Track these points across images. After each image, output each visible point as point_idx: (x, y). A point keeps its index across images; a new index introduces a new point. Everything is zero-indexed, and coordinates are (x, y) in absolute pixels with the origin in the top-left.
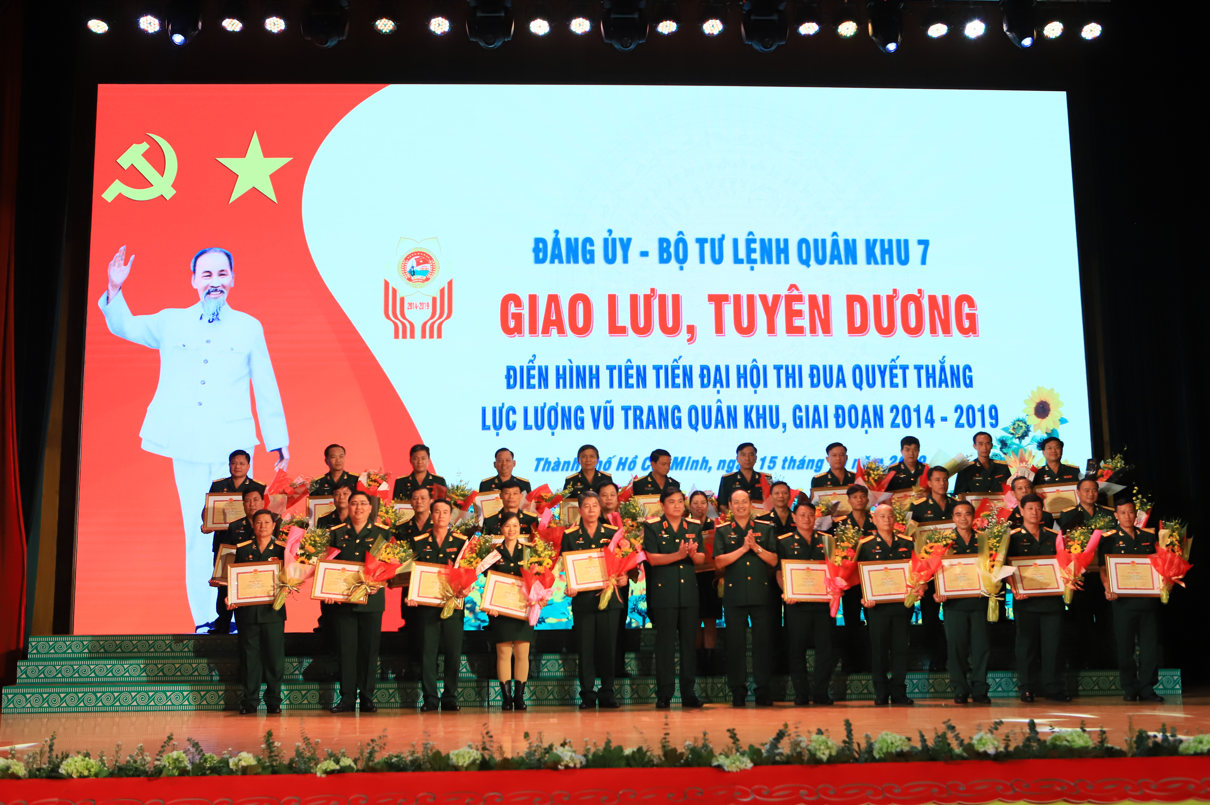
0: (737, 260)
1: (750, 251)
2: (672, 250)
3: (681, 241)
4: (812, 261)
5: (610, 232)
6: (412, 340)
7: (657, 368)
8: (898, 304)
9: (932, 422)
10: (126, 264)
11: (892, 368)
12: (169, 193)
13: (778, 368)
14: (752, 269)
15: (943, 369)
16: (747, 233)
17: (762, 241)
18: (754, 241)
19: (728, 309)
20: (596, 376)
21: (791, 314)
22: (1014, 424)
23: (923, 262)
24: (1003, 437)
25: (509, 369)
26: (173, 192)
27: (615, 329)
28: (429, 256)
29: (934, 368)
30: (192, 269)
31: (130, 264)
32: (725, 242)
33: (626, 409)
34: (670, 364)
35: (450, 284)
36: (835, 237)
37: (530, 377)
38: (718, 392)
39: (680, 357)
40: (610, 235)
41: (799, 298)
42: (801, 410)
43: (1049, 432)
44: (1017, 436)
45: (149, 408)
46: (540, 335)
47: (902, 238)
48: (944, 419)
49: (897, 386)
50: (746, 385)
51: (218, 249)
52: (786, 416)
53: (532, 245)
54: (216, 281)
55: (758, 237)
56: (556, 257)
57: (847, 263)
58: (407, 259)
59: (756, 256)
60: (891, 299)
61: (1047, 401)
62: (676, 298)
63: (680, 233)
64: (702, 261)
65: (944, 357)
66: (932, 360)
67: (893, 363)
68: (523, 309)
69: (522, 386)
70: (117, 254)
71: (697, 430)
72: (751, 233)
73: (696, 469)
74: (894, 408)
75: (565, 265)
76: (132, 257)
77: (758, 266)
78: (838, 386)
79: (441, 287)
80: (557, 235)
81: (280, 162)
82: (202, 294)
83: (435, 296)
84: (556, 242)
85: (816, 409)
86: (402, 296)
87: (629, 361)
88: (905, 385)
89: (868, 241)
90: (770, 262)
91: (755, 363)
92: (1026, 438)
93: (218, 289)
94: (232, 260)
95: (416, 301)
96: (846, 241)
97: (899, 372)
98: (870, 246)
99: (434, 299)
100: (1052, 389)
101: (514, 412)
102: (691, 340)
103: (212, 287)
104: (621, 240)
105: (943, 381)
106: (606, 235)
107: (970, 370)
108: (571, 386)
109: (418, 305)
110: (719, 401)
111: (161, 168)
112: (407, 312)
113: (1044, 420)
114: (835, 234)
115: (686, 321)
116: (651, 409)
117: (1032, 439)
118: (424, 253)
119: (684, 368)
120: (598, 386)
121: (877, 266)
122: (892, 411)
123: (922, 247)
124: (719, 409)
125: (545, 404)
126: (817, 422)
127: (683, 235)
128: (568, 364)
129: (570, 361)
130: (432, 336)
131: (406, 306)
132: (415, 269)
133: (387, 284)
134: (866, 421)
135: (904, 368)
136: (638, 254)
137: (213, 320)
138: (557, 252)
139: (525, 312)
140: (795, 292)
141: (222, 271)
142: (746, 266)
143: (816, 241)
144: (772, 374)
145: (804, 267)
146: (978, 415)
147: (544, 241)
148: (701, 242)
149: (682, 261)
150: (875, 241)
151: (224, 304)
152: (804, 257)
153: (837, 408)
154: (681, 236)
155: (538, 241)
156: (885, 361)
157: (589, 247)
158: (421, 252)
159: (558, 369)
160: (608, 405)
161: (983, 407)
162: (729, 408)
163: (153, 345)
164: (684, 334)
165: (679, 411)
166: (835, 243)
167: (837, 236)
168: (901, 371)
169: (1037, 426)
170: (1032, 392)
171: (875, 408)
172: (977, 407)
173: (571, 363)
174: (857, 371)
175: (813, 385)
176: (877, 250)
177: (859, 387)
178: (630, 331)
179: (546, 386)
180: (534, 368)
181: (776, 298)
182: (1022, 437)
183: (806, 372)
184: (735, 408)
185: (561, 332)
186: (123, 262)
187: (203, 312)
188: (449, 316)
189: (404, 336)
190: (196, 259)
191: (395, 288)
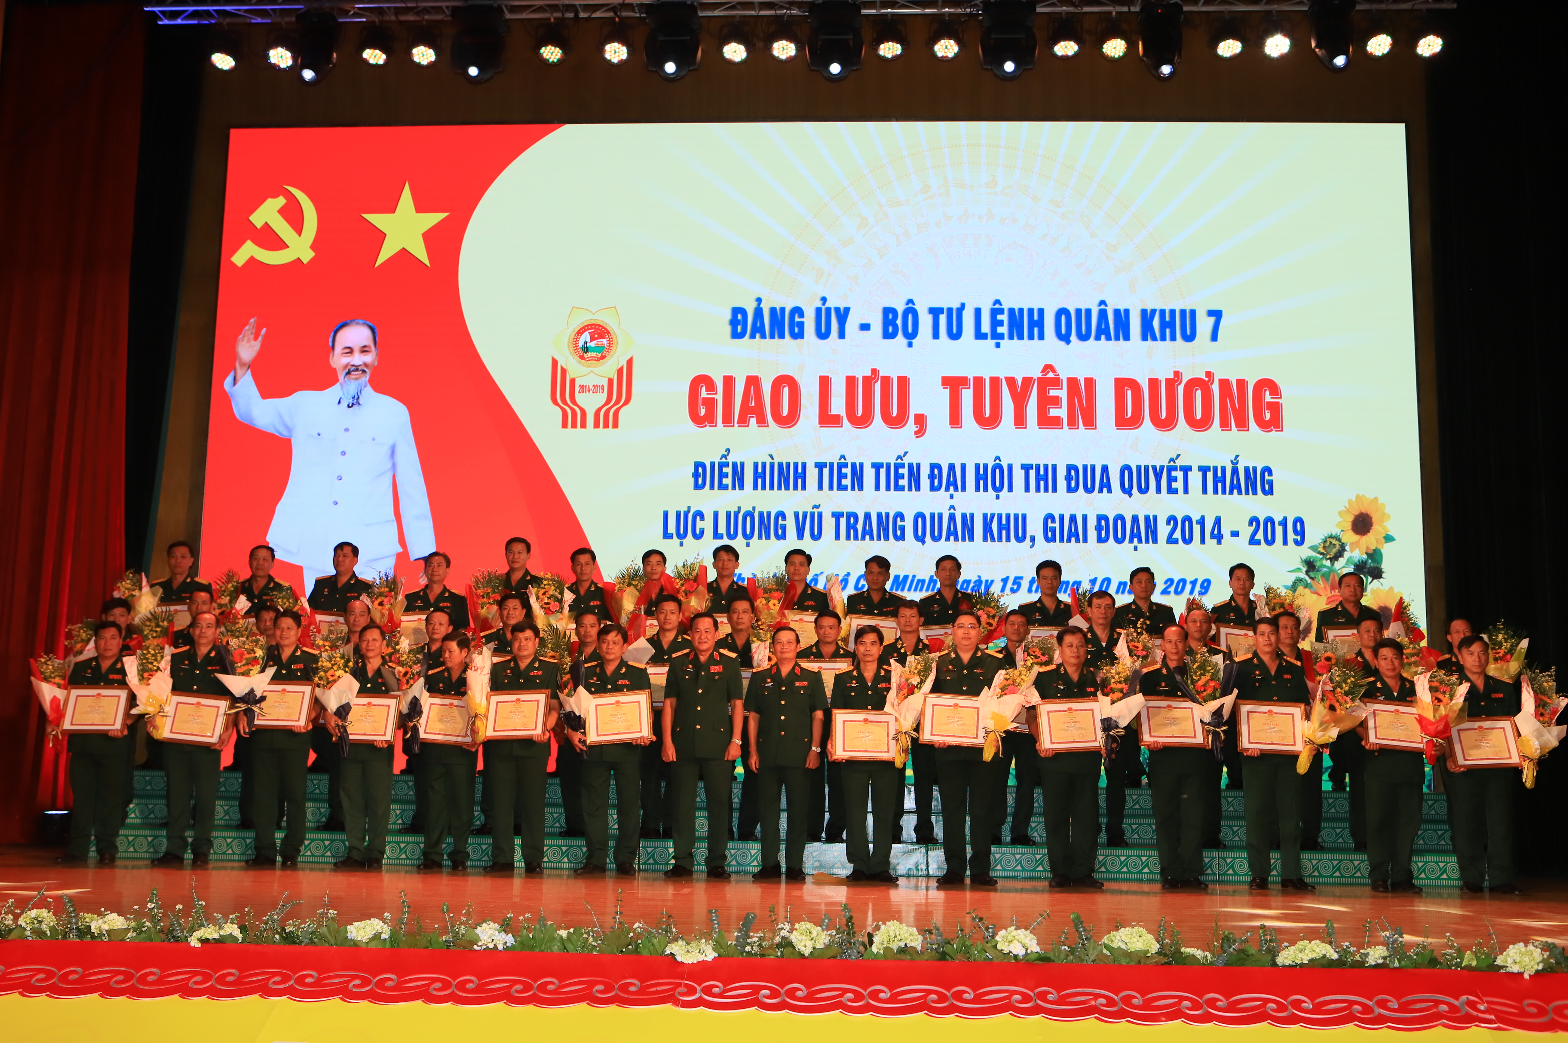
0: (979, 335)
1: (995, 323)
2: (899, 322)
3: (911, 311)
4: (1073, 337)
5: (824, 300)
7: (877, 467)
8: (1181, 389)
9: (1219, 538)
10: (256, 339)
11: (1170, 469)
12: (307, 256)
13: (1026, 468)
14: (998, 345)
15: (1235, 471)
16: (992, 301)
17: (1011, 311)
18: (1001, 311)
19: (967, 396)
20: (801, 475)
21: (1046, 402)
22: (1325, 542)
23: (1214, 337)
24: (1310, 558)
25: (697, 465)
26: (312, 254)
27: (827, 419)
28: (605, 329)
29: (1224, 469)
30: (331, 344)
31: (260, 339)
32: (965, 313)
33: (837, 516)
34: (893, 461)
35: (630, 362)
36: (1103, 307)
37: (722, 475)
38: (952, 497)
39: (906, 453)
40: (824, 304)
41: (1056, 382)
42: (1053, 521)
43: (1370, 552)
44: (1328, 556)
45: (279, 507)
46: (736, 425)
47: (1188, 308)
48: (1235, 534)
49: (1176, 491)
50: (986, 489)
51: (361, 321)
52: (1035, 527)
53: (728, 316)
54: (358, 359)
55: (1006, 306)
56: (758, 330)
57: (1117, 338)
58: (580, 332)
59: (1003, 330)
60: (1171, 384)
61: (1369, 513)
62: (903, 382)
63: (910, 301)
64: (936, 335)
65: (1237, 456)
66: (1223, 460)
67: (1172, 464)
68: (716, 394)
69: (712, 487)
70: (247, 328)
71: (923, 542)
72: (997, 302)
74: (1172, 519)
75: (768, 340)
76: (264, 331)
77: (1003, 343)
78: (1101, 491)
79: (619, 367)
80: (759, 304)
81: (434, 218)
82: (341, 375)
83: (611, 377)
84: (758, 312)
85: (1073, 518)
86: (572, 377)
87: (843, 457)
88: (1186, 491)
89: (1144, 312)
90: (1021, 337)
91: (998, 461)
92: (1340, 558)
93: (360, 368)
94: (377, 335)
95: (589, 381)
96: (1117, 312)
97: (1179, 475)
98: (1147, 317)
99: (610, 381)
100: (1376, 499)
101: (702, 518)
102: (920, 433)
103: (353, 365)
104: (837, 310)
105: (1235, 487)
106: (819, 304)
107: (1270, 474)
108: (772, 488)
109: (591, 387)
110: (952, 507)
111: (298, 225)
112: (579, 397)
113: (1364, 537)
114: (1103, 303)
115: (914, 409)
116: (868, 516)
117: (1348, 560)
118: (599, 326)
119: (911, 466)
120: (804, 487)
121: (1155, 342)
122: (1168, 523)
123: (1212, 320)
124: (952, 518)
125: (739, 508)
126: (1073, 535)
127: (914, 304)
128: (768, 461)
129: (771, 457)
130: (606, 426)
131: (577, 389)
132: (588, 344)
133: (555, 362)
134: (1135, 535)
135: (1186, 470)
136: (857, 326)
137: (353, 404)
138: (758, 325)
139: (719, 397)
140: (1051, 375)
141: (365, 346)
142: (990, 343)
143: (1078, 311)
144: (1019, 476)
145: (1063, 343)
146: (1279, 530)
147: (743, 311)
148: (935, 312)
149: (910, 336)
150: (1153, 312)
151: (365, 386)
152: (1063, 331)
153: (1100, 518)
154: (910, 305)
155: (736, 311)
156: (1162, 461)
157: (797, 319)
158: (596, 325)
159: (756, 465)
160: (816, 510)
161: (1285, 519)
162: (964, 516)
163: (285, 433)
164: (911, 426)
165: (903, 519)
166: (1103, 314)
167: (1106, 305)
168: (1182, 472)
169: (1355, 545)
170: (1350, 501)
171: (1147, 518)
172: (1277, 519)
173: (773, 458)
174: (1126, 473)
175: (1070, 490)
176: (1156, 323)
177: (1128, 492)
178: (845, 421)
179: (742, 487)
180: (727, 465)
181: (1027, 381)
182: (1335, 558)
183: (1061, 473)
184: (972, 516)
185: (762, 421)
186: (252, 337)
187: (341, 395)
188: (627, 402)
189: (574, 426)
190: (336, 333)
191: (565, 367)
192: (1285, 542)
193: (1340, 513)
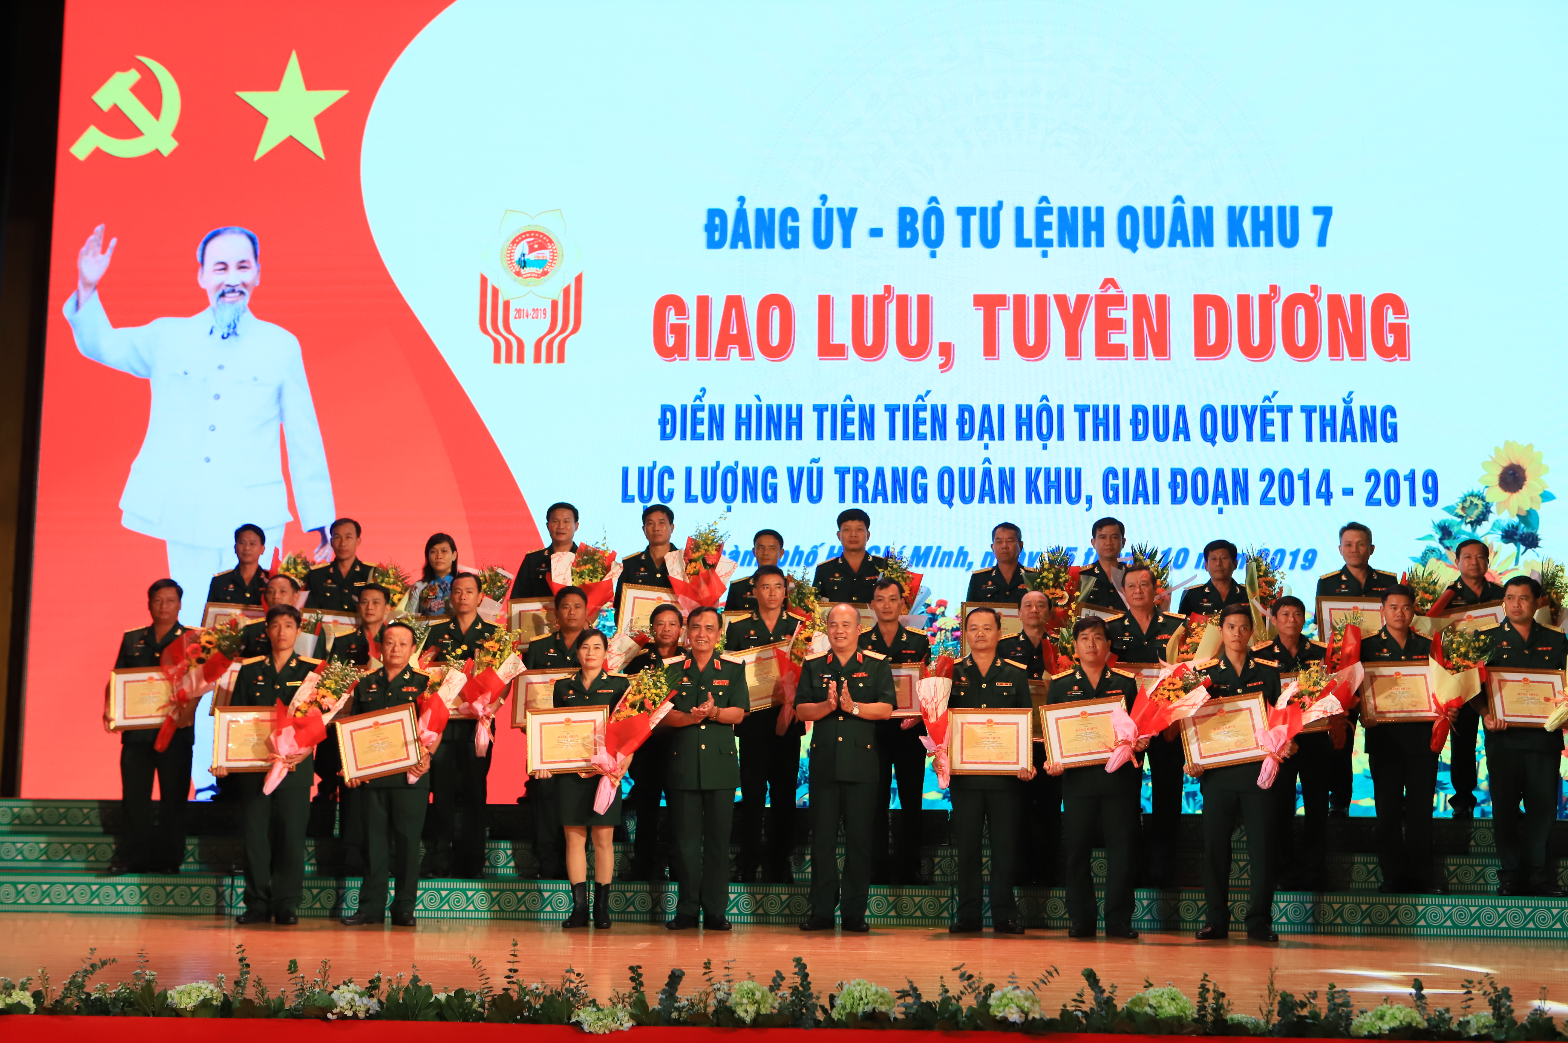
0: (1021, 242)
1: (1041, 226)
2: (919, 226)
3: (934, 211)
4: (1141, 243)
5: (824, 198)
6: (520, 365)
7: (892, 410)
8: (1279, 308)
9: (1327, 497)
10: (103, 252)
11: (1264, 411)
12: (168, 146)
13: (1081, 410)
14: (1045, 254)
15: (1348, 412)
16: (1037, 199)
17: (1062, 210)
18: (1049, 211)
19: (1006, 318)
20: (796, 421)
21: (1105, 325)
22: (1464, 501)
23: (1322, 241)
24: (1445, 522)
25: (665, 409)
26: (173, 144)
27: (828, 349)
28: (548, 237)
29: (1333, 410)
30: (199, 258)
31: (109, 252)
32: (1002, 214)
33: (842, 472)
34: (912, 403)
35: (579, 280)
36: (1179, 204)
37: (696, 422)
38: (986, 447)
39: (928, 392)
40: (824, 204)
41: (1119, 301)
42: (1116, 476)
43: (1523, 514)
44: (1468, 520)
45: (136, 465)
46: (713, 358)
47: (1288, 205)
48: (1348, 492)
49: (1272, 438)
50: (1030, 437)
51: (237, 229)
52: (1092, 485)
53: (704, 220)
54: (234, 277)
55: (1055, 204)
56: (741, 238)
57: (1197, 244)
58: (515, 242)
59: (1051, 234)
60: (1266, 302)
61: (1521, 465)
62: (924, 302)
63: (934, 199)
64: (966, 243)
65: (1351, 393)
66: (1334, 399)
67: (1267, 403)
68: (688, 318)
69: (683, 437)
70: (92, 238)
71: (951, 505)
72: (1044, 199)
73: (948, 565)
74: (1267, 474)
75: (753, 250)
76: (113, 242)
77: (1052, 251)
78: (1176, 438)
79: (565, 286)
80: (742, 205)
81: (330, 97)
82: (213, 297)
83: (555, 298)
84: (741, 214)
85: (1141, 473)
86: (506, 298)
87: (849, 397)
88: (1285, 437)
89: (1231, 209)
90: (1074, 244)
91: (1044, 402)
92: (1483, 523)
93: (237, 289)
94: (258, 246)
95: (527, 305)
96: (1197, 210)
97: (1277, 417)
98: (1235, 217)
99: (554, 304)
100: (1531, 446)
101: (671, 476)
102: (945, 366)
103: (228, 286)
104: (841, 211)
105: (1349, 432)
106: (818, 204)
107: (1394, 414)
108: (759, 437)
109: (531, 312)
110: (987, 460)
111: (154, 107)
112: (514, 324)
113: (1515, 495)
114: (1179, 198)
115: (938, 336)
116: (880, 473)
117: (1494, 524)
118: (540, 233)
119: (934, 408)
120: (799, 436)
121: (1245, 249)
122: (1262, 478)
123: (1320, 218)
124: (987, 473)
125: (718, 464)
126: (1141, 495)
127: (938, 203)
128: (754, 403)
129: (758, 398)
130: (549, 360)
131: (512, 313)
132: (526, 257)
133: (484, 280)
134: (1220, 494)
135: (1285, 411)
136: (866, 232)
137: (229, 335)
138: (741, 231)
139: (692, 323)
140: (1112, 291)
141: (243, 261)
142: (1035, 251)
143: (1148, 210)
144: (1071, 420)
145: (1128, 251)
146: (1405, 486)
147: (721, 214)
148: (965, 213)
149: (934, 243)
150: (1244, 209)
151: (244, 312)
152: (1128, 236)
153: (1174, 473)
154: (933, 204)
155: (714, 213)
156: (1254, 400)
157: (790, 223)
158: (535, 232)
159: (739, 409)
160: (815, 466)
161: (1413, 473)
162: (1002, 472)
163: (142, 373)
164: (934, 357)
165: (924, 475)
166: (1179, 213)
167: (1183, 202)
168: (1280, 414)
169: (1503, 505)
170: (1496, 449)
171: (1235, 473)
172: (1403, 473)
173: (760, 400)
174: (1209, 415)
175: (1136, 437)
176: (1247, 224)
177: (1211, 440)
178: (851, 352)
179: (721, 437)
180: (702, 409)
181: (1082, 300)
182: (1478, 522)
183: (1126, 416)
184: (1012, 472)
185: (745, 352)
186: (99, 249)
187: (213, 323)
188: (575, 330)
189: (509, 360)
190: (206, 243)
191: (497, 287)
192: (1413, 501)
193: (1484, 465)
